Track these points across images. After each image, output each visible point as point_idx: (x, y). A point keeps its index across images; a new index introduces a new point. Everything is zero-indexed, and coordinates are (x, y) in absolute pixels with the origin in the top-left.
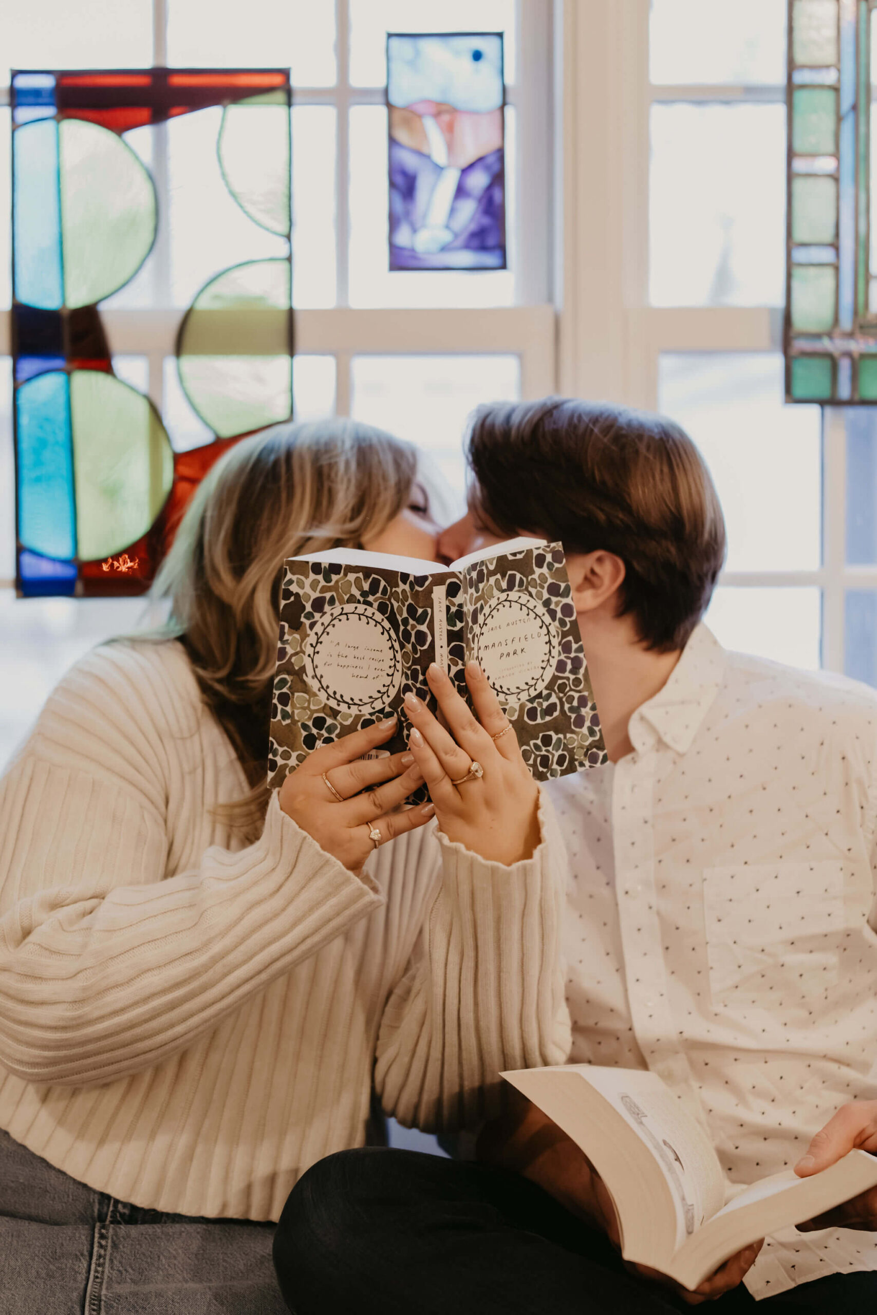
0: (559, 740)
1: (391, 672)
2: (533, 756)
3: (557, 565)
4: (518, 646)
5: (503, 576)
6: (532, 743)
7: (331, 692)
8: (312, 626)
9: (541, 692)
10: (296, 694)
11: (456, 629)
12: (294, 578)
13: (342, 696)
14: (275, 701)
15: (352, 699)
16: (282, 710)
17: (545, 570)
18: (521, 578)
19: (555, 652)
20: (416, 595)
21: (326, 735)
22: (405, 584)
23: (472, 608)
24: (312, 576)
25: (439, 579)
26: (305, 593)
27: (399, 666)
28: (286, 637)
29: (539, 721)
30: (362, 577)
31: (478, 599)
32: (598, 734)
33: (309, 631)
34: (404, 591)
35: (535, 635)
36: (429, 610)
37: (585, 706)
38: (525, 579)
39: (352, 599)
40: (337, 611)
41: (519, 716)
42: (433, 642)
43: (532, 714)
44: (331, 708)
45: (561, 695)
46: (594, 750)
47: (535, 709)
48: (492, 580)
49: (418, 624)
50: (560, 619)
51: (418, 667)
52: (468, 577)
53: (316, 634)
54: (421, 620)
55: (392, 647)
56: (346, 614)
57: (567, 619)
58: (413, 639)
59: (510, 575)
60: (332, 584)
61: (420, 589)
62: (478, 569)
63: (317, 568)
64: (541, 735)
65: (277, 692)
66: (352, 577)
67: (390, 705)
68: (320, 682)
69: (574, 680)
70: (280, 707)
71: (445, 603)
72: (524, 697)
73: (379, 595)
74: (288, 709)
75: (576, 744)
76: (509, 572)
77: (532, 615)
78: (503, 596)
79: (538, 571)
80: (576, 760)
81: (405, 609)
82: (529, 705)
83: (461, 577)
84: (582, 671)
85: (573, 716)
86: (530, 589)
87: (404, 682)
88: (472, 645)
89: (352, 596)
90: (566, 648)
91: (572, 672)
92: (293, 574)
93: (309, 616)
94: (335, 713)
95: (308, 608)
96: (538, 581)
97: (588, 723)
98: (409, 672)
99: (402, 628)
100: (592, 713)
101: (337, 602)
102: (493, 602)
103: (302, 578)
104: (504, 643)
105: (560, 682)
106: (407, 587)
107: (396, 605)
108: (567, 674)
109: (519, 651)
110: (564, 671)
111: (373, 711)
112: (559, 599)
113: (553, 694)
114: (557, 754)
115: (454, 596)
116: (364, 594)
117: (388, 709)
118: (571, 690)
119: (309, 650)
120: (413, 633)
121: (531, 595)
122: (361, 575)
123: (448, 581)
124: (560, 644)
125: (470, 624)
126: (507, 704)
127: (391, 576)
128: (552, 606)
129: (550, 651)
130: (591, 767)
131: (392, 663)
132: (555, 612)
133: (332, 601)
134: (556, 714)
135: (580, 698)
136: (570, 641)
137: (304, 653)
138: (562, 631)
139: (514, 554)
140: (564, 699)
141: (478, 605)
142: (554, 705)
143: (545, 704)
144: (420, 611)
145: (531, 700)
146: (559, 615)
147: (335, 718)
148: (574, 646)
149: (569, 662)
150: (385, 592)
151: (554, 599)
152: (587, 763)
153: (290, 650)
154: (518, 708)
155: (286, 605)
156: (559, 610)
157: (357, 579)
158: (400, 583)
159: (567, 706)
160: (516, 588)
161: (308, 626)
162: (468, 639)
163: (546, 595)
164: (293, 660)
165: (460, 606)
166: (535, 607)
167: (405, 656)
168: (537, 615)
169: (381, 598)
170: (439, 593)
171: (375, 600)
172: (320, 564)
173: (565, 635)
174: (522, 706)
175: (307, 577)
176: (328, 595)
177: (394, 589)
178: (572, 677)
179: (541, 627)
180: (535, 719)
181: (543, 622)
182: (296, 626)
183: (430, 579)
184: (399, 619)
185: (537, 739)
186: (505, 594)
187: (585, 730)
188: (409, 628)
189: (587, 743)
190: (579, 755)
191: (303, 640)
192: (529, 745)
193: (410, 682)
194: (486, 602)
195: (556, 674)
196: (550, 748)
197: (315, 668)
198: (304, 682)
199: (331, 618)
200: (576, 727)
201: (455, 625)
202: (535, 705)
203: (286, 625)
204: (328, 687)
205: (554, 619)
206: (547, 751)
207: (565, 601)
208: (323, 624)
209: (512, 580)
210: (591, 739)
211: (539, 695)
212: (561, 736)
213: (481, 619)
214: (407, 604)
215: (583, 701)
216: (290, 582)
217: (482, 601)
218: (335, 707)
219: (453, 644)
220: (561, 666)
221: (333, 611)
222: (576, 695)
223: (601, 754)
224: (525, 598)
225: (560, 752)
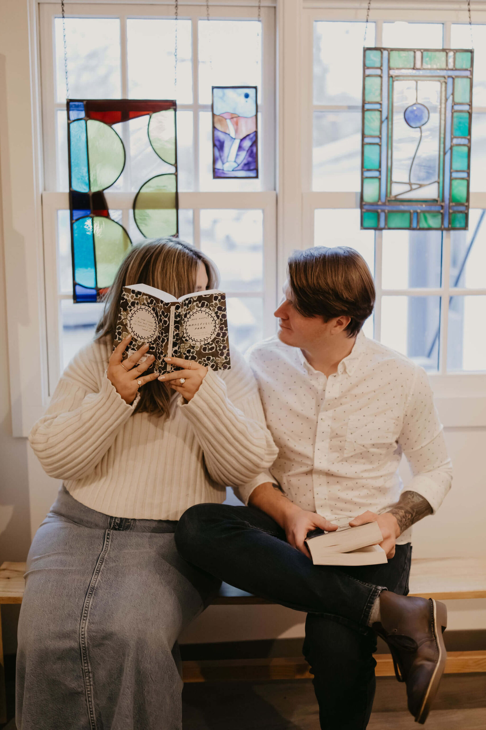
0: (213, 359)
1: (155, 330)
2: (202, 363)
3: (222, 300)
4: (203, 326)
5: (200, 302)
6: (203, 359)
7: (135, 333)
8: (131, 310)
9: (209, 342)
10: (124, 332)
11: (177, 320)
12: (126, 294)
13: (139, 335)
14: (116, 334)
15: (142, 337)
16: (119, 337)
17: (217, 302)
18: (207, 304)
19: (217, 330)
20: (165, 308)
21: (132, 347)
22: (162, 304)
23: (184, 313)
24: (132, 294)
25: (173, 304)
26: (129, 299)
27: (157, 329)
28: (122, 313)
29: (207, 352)
30: (148, 298)
31: (187, 310)
32: (228, 359)
33: (129, 312)
34: (161, 306)
35: (210, 323)
36: (169, 314)
37: (225, 349)
38: (209, 304)
39: (144, 304)
40: (139, 307)
41: (199, 349)
42: (169, 324)
43: (205, 349)
44: (135, 338)
45: (217, 344)
46: (226, 364)
47: (206, 348)
48: (195, 304)
49: (165, 318)
50: (220, 319)
51: (163, 331)
52: (184, 303)
53: (132, 313)
54: (166, 317)
55: (156, 323)
56: (142, 309)
57: (223, 319)
58: (163, 322)
59: (203, 302)
60: (138, 298)
61: (166, 307)
62: (189, 300)
63: (133, 292)
64: (207, 357)
65: (117, 331)
66: (145, 297)
67: (154, 341)
68: (132, 329)
69: (222, 340)
70: (118, 336)
71: (174, 311)
72: (203, 343)
73: (153, 305)
74: (121, 337)
75: (219, 361)
76: (203, 301)
77: (210, 316)
78: (199, 309)
79: (214, 302)
80: (219, 367)
81: (161, 312)
82: (204, 346)
83: (181, 304)
84: (226, 337)
85: (220, 352)
86: (210, 307)
87: (158, 335)
88: (183, 325)
89: (144, 303)
90: (221, 329)
91: (222, 337)
92: (126, 292)
93: (130, 307)
94: (136, 340)
95: (130, 304)
96: (214, 305)
97: (225, 355)
98: (160, 332)
99: (159, 317)
100: (227, 352)
101: (139, 304)
102: (194, 311)
103: (128, 294)
104: (197, 324)
105: (217, 340)
106: (162, 305)
107: (158, 310)
108: (220, 338)
109: (203, 328)
110: (219, 336)
111: (148, 342)
112: (221, 312)
113: (214, 343)
114: (211, 364)
115: (178, 310)
116: (148, 303)
117: (153, 342)
118: (221, 343)
119: (129, 318)
120: (163, 320)
121: (210, 309)
122: (148, 297)
123: (176, 305)
124: (219, 327)
125: (183, 318)
126: (196, 345)
127: (157, 300)
128: (218, 314)
129: (215, 329)
130: (223, 370)
131: (155, 328)
132: (219, 316)
133: (137, 304)
134: (214, 350)
135: (223, 346)
136: (223, 327)
137: (127, 319)
138: (221, 323)
139: (206, 295)
140: (217, 346)
141: (188, 312)
142: (214, 347)
143: (210, 347)
144: (166, 314)
145: (205, 345)
146: (220, 317)
147: (136, 342)
148: (224, 329)
149: (222, 334)
150: (155, 304)
151: (219, 312)
152: (222, 368)
153: (123, 318)
154: (199, 347)
155: (122, 302)
156: (220, 316)
157: (146, 298)
158: (160, 303)
159: (218, 348)
160: (205, 307)
161: (129, 310)
162: (182, 323)
163: (216, 310)
164: (123, 321)
165: (180, 313)
166: (211, 314)
167: (159, 326)
168: (212, 316)
169: (153, 306)
170: (173, 308)
171: (152, 306)
172: (135, 291)
173: (221, 324)
174: (201, 346)
175: (130, 294)
176: (136, 301)
177: (158, 304)
178: (222, 339)
179: (213, 321)
180: (206, 351)
181: (214, 319)
182: (125, 310)
183: (170, 304)
184: (159, 314)
185: (205, 358)
186: (200, 308)
187: (223, 357)
188: (162, 318)
189: (223, 362)
190: (220, 365)
191: (127, 315)
192: (202, 360)
193: (160, 335)
194: (191, 311)
195: (216, 337)
196: (209, 362)
197: (131, 324)
198: (126, 328)
199: (137, 309)
200: (220, 356)
201: (177, 319)
202: (206, 346)
203: (122, 309)
204: (134, 331)
205: (218, 319)
206: (208, 362)
207: (223, 313)
208: (134, 310)
209: (203, 304)
210: (225, 361)
211: (208, 343)
212: (214, 358)
213: (188, 316)
214: (162, 310)
215: (224, 348)
216: (124, 295)
217: (190, 310)
218: (136, 338)
219: (176, 325)
220: (218, 335)
221: (138, 307)
222: (222, 345)
223: (228, 366)
224: (208, 310)
225: (213, 363)
